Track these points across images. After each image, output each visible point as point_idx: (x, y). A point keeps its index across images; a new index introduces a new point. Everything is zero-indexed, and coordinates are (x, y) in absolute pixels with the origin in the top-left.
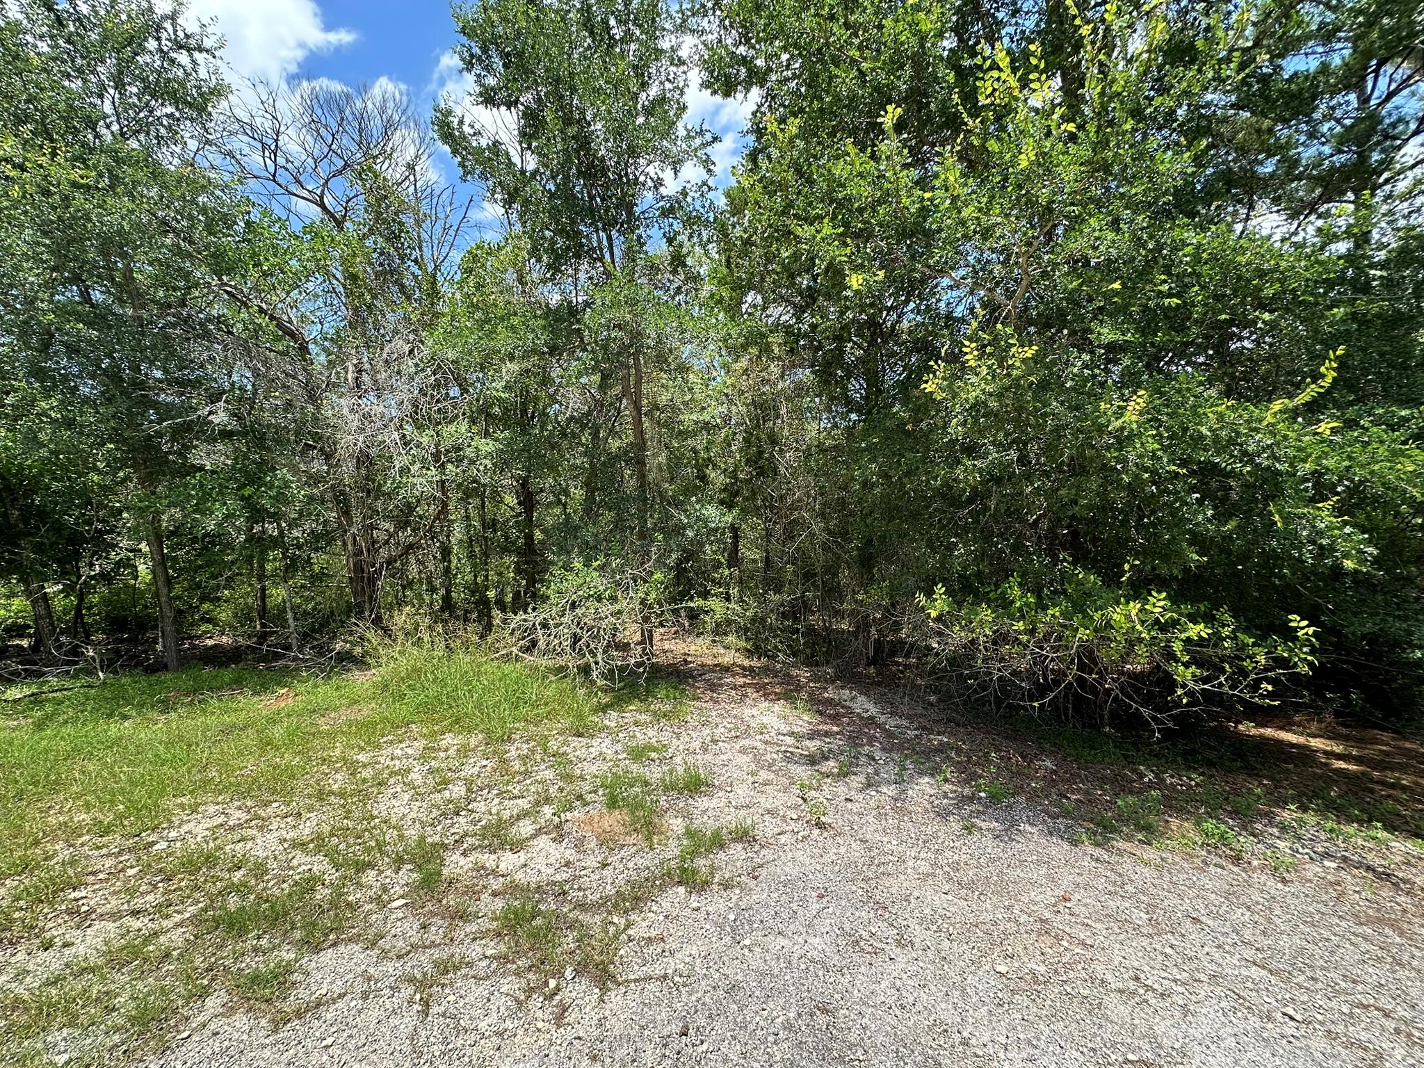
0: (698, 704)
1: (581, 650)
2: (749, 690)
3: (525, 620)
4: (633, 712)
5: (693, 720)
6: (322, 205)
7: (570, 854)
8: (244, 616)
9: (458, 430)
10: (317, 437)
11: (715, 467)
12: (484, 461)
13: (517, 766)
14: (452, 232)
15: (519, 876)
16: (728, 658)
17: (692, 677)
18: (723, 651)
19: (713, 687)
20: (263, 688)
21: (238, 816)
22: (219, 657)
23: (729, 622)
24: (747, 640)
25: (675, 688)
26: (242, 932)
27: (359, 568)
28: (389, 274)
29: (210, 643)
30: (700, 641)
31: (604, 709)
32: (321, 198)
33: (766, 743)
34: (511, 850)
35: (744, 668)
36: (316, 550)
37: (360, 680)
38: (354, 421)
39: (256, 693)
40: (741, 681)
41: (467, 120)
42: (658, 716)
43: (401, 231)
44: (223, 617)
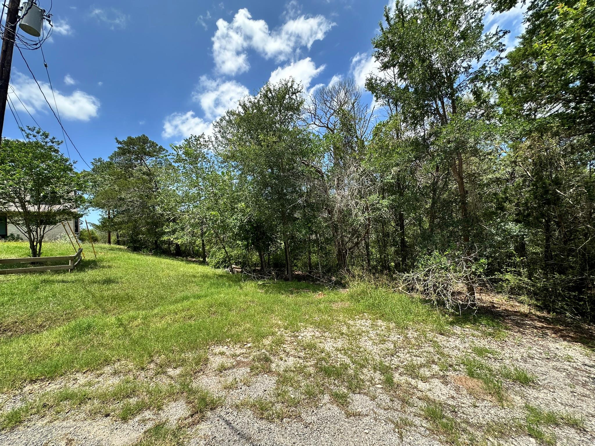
0: (510, 332)
1: (438, 293)
2: (547, 331)
3: (409, 277)
4: (468, 328)
5: (510, 342)
6: (328, 127)
7: (453, 393)
8: (305, 265)
9: (374, 197)
10: (327, 205)
11: (511, 202)
12: (385, 209)
13: (413, 341)
14: (367, 122)
15: (429, 394)
16: (524, 309)
17: (502, 316)
18: (517, 304)
19: (518, 324)
20: (315, 291)
21: (318, 334)
22: (299, 278)
23: (520, 288)
24: (537, 300)
25: (493, 321)
26: (329, 376)
27: (339, 251)
28: (348, 144)
29: (297, 273)
30: (499, 296)
31: (452, 323)
32: (327, 125)
33: (576, 368)
34: (421, 380)
35: (538, 316)
36: (327, 244)
37: (344, 293)
38: (339, 198)
39: (313, 292)
40: (540, 324)
41: (378, 79)
42: (486, 335)
43: (351, 127)
44: (299, 265)
